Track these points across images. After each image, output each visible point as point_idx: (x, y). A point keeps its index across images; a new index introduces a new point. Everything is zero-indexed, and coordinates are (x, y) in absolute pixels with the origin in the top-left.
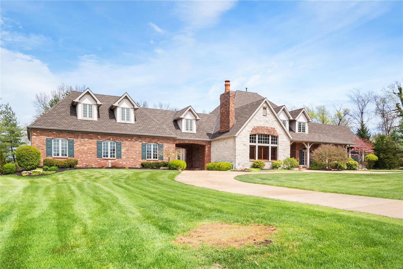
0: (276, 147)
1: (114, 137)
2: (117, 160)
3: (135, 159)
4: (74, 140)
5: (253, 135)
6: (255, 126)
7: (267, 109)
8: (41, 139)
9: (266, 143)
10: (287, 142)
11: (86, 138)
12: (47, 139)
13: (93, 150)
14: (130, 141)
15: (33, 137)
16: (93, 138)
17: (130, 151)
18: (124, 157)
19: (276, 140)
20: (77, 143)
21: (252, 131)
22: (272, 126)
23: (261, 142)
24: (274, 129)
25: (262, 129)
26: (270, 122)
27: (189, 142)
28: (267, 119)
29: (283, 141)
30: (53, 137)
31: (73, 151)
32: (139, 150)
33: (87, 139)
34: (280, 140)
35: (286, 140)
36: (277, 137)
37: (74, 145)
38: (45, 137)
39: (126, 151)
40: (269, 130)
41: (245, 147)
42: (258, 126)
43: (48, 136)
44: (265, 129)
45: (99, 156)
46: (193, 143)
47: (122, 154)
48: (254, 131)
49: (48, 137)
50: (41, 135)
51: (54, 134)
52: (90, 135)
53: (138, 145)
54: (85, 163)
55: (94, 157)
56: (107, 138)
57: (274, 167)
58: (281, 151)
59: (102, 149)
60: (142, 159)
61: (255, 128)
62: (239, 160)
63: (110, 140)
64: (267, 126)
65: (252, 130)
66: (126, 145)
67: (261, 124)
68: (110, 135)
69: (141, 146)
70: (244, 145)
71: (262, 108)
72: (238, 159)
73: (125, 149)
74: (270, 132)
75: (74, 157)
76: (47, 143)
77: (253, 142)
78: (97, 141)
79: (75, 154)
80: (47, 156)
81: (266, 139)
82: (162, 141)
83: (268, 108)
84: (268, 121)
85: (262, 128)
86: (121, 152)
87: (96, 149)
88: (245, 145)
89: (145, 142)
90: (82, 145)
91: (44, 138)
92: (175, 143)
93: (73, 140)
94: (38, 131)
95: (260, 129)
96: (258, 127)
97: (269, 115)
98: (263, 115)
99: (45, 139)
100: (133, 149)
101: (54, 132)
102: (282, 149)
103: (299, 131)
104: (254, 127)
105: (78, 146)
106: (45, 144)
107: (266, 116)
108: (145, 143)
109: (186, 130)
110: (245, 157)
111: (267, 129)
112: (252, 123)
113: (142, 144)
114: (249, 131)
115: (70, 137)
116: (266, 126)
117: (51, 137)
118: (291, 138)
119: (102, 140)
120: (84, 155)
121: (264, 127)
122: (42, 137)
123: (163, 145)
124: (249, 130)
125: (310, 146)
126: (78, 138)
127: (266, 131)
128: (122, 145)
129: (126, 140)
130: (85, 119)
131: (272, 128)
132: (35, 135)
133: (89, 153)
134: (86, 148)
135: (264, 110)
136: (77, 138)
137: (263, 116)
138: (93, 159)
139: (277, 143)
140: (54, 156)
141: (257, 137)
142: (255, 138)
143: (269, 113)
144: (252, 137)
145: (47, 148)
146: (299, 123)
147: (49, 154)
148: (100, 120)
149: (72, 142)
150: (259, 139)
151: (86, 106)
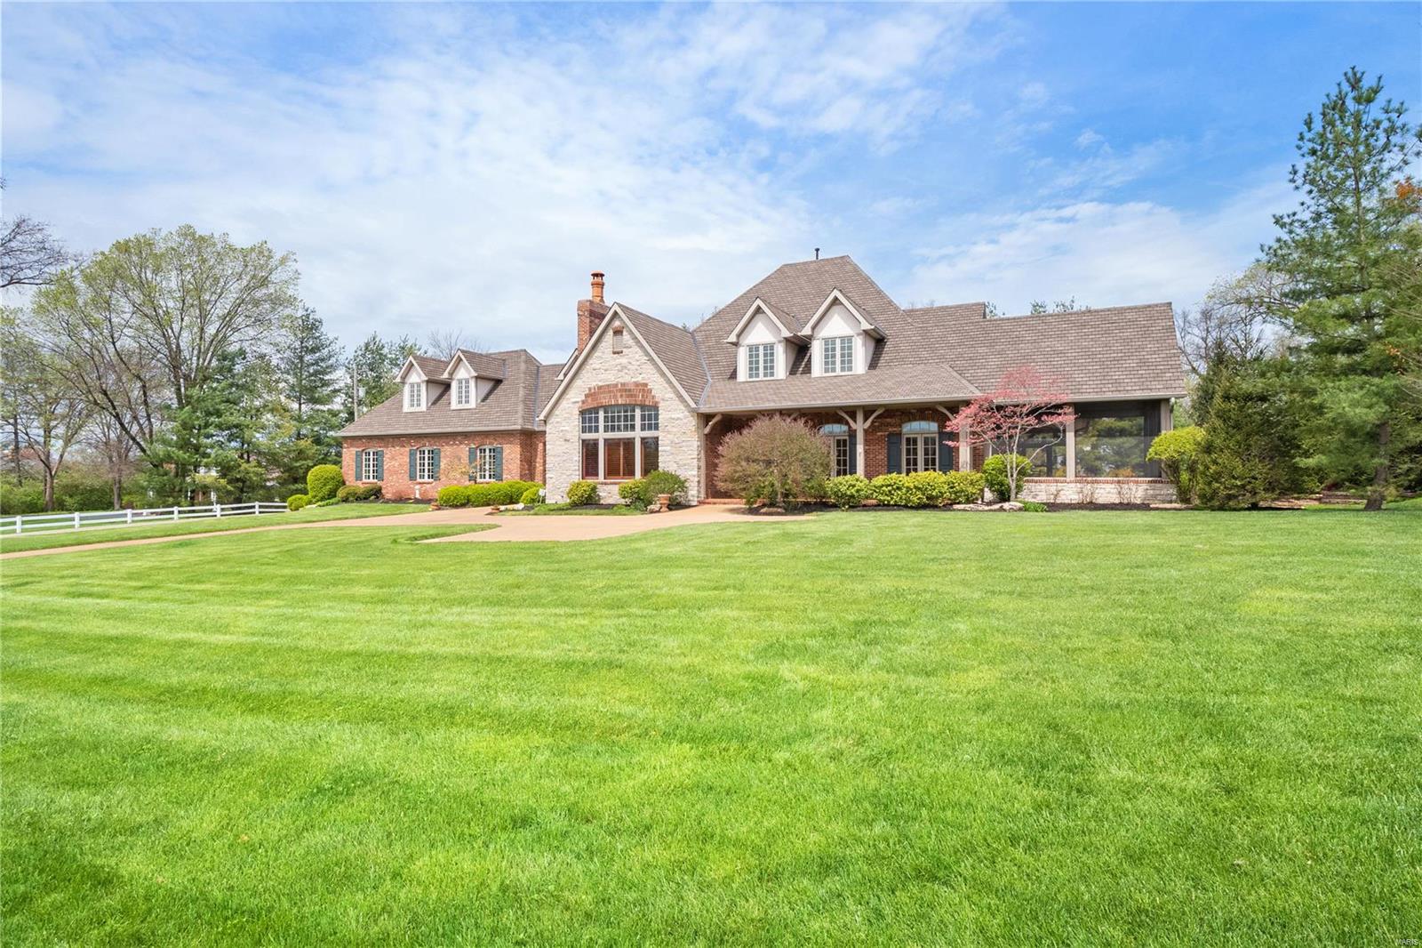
0: (657, 438)
1: (432, 439)
2: (434, 484)
3: (459, 482)
4: (385, 451)
5: (590, 411)
6: (592, 386)
7: (625, 333)
8: (352, 452)
9: (626, 428)
10: (685, 421)
11: (398, 446)
12: (357, 452)
13: (405, 468)
14: (452, 445)
15: (344, 450)
16: (406, 445)
17: (451, 466)
18: (444, 478)
19: (655, 417)
20: (388, 456)
21: (583, 402)
22: (639, 379)
23: (613, 429)
24: (646, 385)
25: (610, 392)
26: (634, 368)
28: (623, 360)
29: (673, 416)
30: (364, 449)
31: (384, 469)
32: (466, 461)
33: (399, 448)
34: (663, 416)
35: (681, 416)
36: (656, 408)
37: (386, 459)
38: (356, 448)
39: (447, 466)
40: (630, 390)
41: (567, 445)
42: (600, 384)
43: (358, 447)
44: (620, 390)
45: (413, 476)
47: (442, 471)
48: (589, 400)
49: (359, 450)
50: (352, 447)
51: (364, 443)
52: (402, 439)
53: (463, 451)
54: (394, 492)
55: (406, 480)
56: (423, 442)
58: (670, 448)
59: (417, 464)
60: (470, 481)
61: (593, 391)
62: (554, 480)
63: (426, 446)
64: (627, 379)
65: (584, 399)
66: (447, 451)
67: (610, 378)
68: (429, 437)
69: (468, 453)
70: (566, 440)
71: (611, 332)
72: (551, 478)
73: (446, 462)
74: (631, 396)
75: (384, 480)
76: (358, 459)
77: (590, 430)
78: (411, 450)
79: (386, 475)
80: (356, 480)
81: (626, 418)
82: (500, 440)
83: (627, 330)
84: (626, 368)
85: (609, 389)
86: (441, 468)
87: (409, 465)
88: (569, 441)
89: (474, 444)
90: (393, 458)
93: (383, 451)
94: (349, 441)
95: (604, 392)
96: (600, 388)
97: (628, 351)
98: (614, 353)
99: (355, 452)
100: (456, 461)
101: (365, 440)
103: (827, 370)
104: (590, 389)
105: (388, 460)
106: (356, 460)
107: (622, 352)
108: (475, 447)
110: (568, 473)
111: (625, 389)
112: (583, 379)
113: (470, 449)
114: (577, 402)
115: (381, 447)
116: (622, 381)
117: (362, 449)
118: (695, 406)
119: (416, 448)
120: (394, 477)
121: (616, 385)
122: (353, 449)
123: (502, 448)
124: (575, 400)
127: (621, 396)
128: (442, 454)
129: (447, 444)
130: (411, 410)
131: (637, 384)
132: (346, 448)
133: (399, 472)
134: (397, 464)
135: (619, 337)
136: (388, 447)
137: (612, 355)
138: (405, 483)
139: (657, 428)
140: (364, 480)
141: (601, 415)
142: (597, 420)
143: (631, 342)
144: (588, 415)
145: (357, 467)
146: (826, 341)
147: (359, 478)
148: (433, 408)
149: (382, 455)
150: (606, 419)
151: (414, 387)
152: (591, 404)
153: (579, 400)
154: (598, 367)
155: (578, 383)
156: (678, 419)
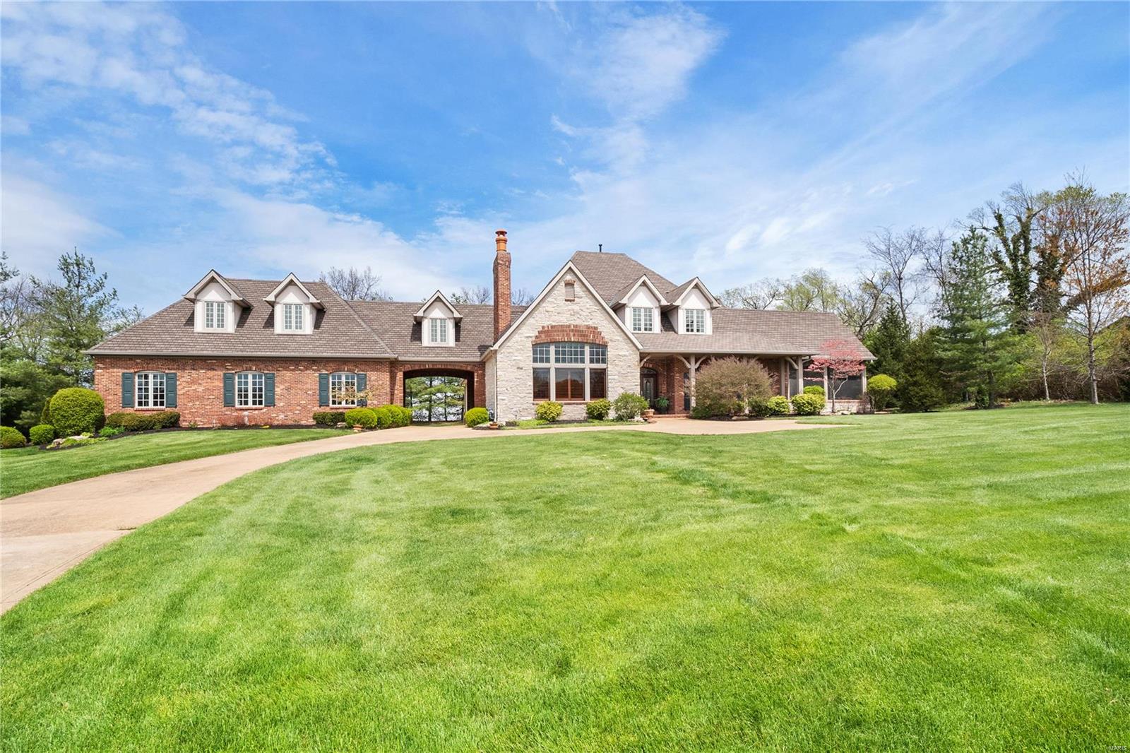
0: (605, 369)
1: (259, 363)
2: (265, 410)
3: (304, 407)
4: (178, 374)
5: (541, 344)
6: (545, 325)
7: (576, 286)
8: (113, 374)
9: (576, 361)
10: (630, 357)
11: (202, 369)
12: (123, 374)
13: (216, 393)
14: (293, 370)
15: (98, 371)
16: (216, 368)
17: (293, 391)
18: (280, 404)
19: (604, 354)
20: (183, 379)
21: (536, 337)
22: (590, 323)
23: (564, 361)
24: (597, 328)
25: (563, 331)
26: (585, 314)
27: (435, 367)
28: (576, 308)
29: (620, 354)
30: (136, 370)
31: (176, 394)
32: (314, 387)
33: (204, 371)
34: (611, 353)
35: (627, 353)
36: (605, 346)
37: (178, 383)
38: (120, 370)
39: (285, 392)
40: (582, 331)
41: (521, 372)
42: (554, 324)
43: (127, 369)
44: (572, 331)
45: (229, 402)
46: (443, 367)
47: (276, 397)
48: (543, 336)
49: (126, 371)
50: (113, 367)
51: (137, 364)
52: (209, 361)
53: (311, 378)
54: (200, 419)
55: (219, 406)
56: (244, 366)
57: (597, 416)
58: (616, 377)
59: (234, 389)
60: (320, 406)
61: (546, 329)
62: (506, 402)
63: (251, 370)
64: (578, 322)
65: (537, 334)
66: (285, 377)
67: (563, 320)
68: (250, 360)
69: (318, 379)
70: (518, 368)
71: (563, 284)
72: (503, 400)
73: (282, 387)
74: (583, 336)
75: (176, 407)
76: (123, 382)
77: (541, 361)
78: (225, 374)
79: (179, 402)
80: (123, 407)
81: (576, 353)
82: (363, 367)
83: (579, 283)
84: (578, 313)
85: (562, 329)
86: (274, 394)
87: (222, 390)
88: (522, 368)
89: (327, 370)
90: (193, 382)
91: (118, 372)
92: (403, 370)
93: (175, 374)
94: (107, 360)
95: (558, 331)
96: (553, 327)
97: (581, 300)
98: (566, 300)
99: (120, 374)
100: (299, 386)
101: (138, 361)
102: (619, 373)
103: (688, 330)
104: (543, 327)
105: (184, 384)
106: (121, 383)
107: (574, 301)
108: (326, 372)
109: (432, 341)
110: (522, 395)
111: (577, 330)
112: (537, 319)
113: (320, 374)
114: (531, 337)
115: (169, 369)
116: (575, 324)
117: (132, 371)
118: (640, 347)
119: (233, 372)
120: (198, 403)
121: (569, 326)
122: (115, 370)
123: (365, 375)
124: (528, 335)
125: (696, 363)
126: (187, 368)
127: (574, 335)
128: (277, 379)
129: (286, 369)
130: (210, 330)
131: (588, 327)
132: (101, 369)
133: (206, 397)
134: (201, 389)
135: (569, 288)
136: (184, 369)
137: (564, 302)
138: (215, 409)
139: (604, 361)
140: (137, 407)
141: (552, 349)
142: (548, 352)
143: (582, 294)
144: (539, 349)
145: (124, 391)
147: (127, 402)
148: (242, 331)
149: (172, 379)
150: (557, 353)
151: (212, 306)
152: (544, 338)
153: (533, 335)
154: (552, 309)
155: (531, 321)
156: (625, 356)
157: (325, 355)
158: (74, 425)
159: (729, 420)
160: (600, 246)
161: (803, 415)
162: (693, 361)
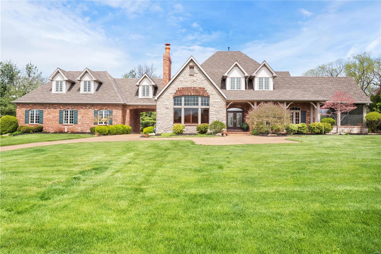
0: (208, 109)
1: (72, 106)
2: (74, 126)
3: (88, 125)
4: (44, 110)
5: (177, 97)
6: (180, 87)
7: (195, 68)
8: (22, 110)
9: (194, 104)
10: (221, 103)
11: (52, 108)
12: (26, 110)
13: (56, 118)
14: (84, 109)
15: (17, 109)
16: (57, 108)
17: (84, 118)
18: (79, 123)
19: (208, 101)
20: (45, 113)
21: (175, 93)
22: (201, 86)
23: (188, 105)
24: (204, 88)
25: (188, 90)
26: (199, 82)
27: (143, 108)
28: (194, 79)
29: (216, 101)
30: (30, 109)
31: (43, 118)
32: (92, 116)
33: (53, 109)
34: (211, 101)
35: (219, 101)
36: (208, 97)
37: (44, 114)
38: (25, 109)
39: (81, 118)
40: (197, 90)
41: (167, 110)
42: (183, 87)
43: (26, 108)
44: (193, 90)
45: (61, 122)
46: (146, 108)
47: (78, 120)
48: (178, 93)
49: (26, 109)
50: (22, 108)
51: (30, 106)
52: (55, 105)
53: (91, 112)
54: (51, 129)
55: (57, 123)
56: (67, 107)
57: (203, 132)
58: (214, 113)
59: (63, 117)
60: (94, 124)
61: (180, 89)
62: (160, 124)
63: (69, 109)
64: (195, 86)
65: (176, 92)
66: (81, 112)
67: (188, 85)
68: (69, 105)
69: (94, 113)
70: (166, 108)
71: (188, 67)
72: (159, 123)
73: (80, 116)
74: (198, 92)
75: (43, 124)
76: (26, 113)
77: (178, 105)
78: (60, 110)
79: (44, 122)
80: (25, 124)
81: (194, 101)
82: (111, 108)
83: (196, 67)
84: (195, 81)
85: (188, 89)
86: (77, 119)
87: (59, 117)
88: (168, 108)
89: (97, 109)
90: (49, 114)
91: (24, 109)
92: (129, 109)
93: (43, 110)
94: (21, 105)
95: (185, 90)
96: (183, 88)
97: (197, 75)
98: (190, 75)
99: (25, 110)
100: (87, 116)
101: (31, 105)
102: (215, 110)
103: (260, 88)
104: (178, 88)
105: (46, 115)
106: (25, 114)
107: (193, 75)
108: (97, 110)
109: (143, 96)
110: (168, 121)
111: (194, 89)
112: (175, 85)
113: (95, 111)
114: (173, 93)
115: (41, 108)
116: (194, 86)
117: (29, 109)
118: (226, 97)
119: (63, 110)
120: (50, 122)
121: (191, 88)
122: (23, 109)
123: (112, 111)
124: (171, 92)
125: (257, 105)
126: (47, 108)
127: (193, 92)
128: (79, 113)
129: (82, 108)
130: (57, 92)
131: (200, 88)
132: (18, 108)
133: (53, 120)
134: (51, 116)
135: (192, 69)
136: (46, 109)
137: (189, 76)
138: (56, 125)
139: (208, 105)
140: (30, 123)
141: (183, 99)
142: (181, 101)
143: (198, 72)
144: (177, 99)
145: (26, 117)
146: (260, 78)
147: (27, 122)
148: (69, 93)
149: (42, 112)
150: (185, 101)
151: (58, 82)
152: (179, 94)
153: (174, 92)
154: (183, 80)
155: (173, 86)
156: (218, 102)
157: (96, 102)
158: (5, 130)
159: (266, 136)
160: (229, 48)
161: (314, 134)
162: (255, 104)
